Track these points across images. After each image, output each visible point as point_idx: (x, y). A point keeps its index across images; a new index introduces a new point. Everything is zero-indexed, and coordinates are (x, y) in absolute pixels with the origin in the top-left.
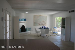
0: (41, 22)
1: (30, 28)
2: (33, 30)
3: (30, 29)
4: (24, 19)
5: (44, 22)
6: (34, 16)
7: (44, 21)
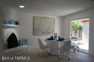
0: (46, 29)
1: (27, 39)
2: (31, 44)
3: (26, 42)
4: (15, 21)
5: (50, 29)
6: (34, 17)
7: (51, 27)
